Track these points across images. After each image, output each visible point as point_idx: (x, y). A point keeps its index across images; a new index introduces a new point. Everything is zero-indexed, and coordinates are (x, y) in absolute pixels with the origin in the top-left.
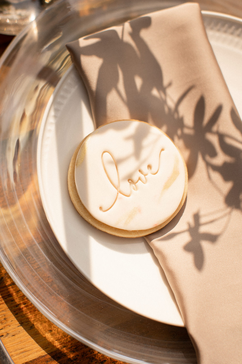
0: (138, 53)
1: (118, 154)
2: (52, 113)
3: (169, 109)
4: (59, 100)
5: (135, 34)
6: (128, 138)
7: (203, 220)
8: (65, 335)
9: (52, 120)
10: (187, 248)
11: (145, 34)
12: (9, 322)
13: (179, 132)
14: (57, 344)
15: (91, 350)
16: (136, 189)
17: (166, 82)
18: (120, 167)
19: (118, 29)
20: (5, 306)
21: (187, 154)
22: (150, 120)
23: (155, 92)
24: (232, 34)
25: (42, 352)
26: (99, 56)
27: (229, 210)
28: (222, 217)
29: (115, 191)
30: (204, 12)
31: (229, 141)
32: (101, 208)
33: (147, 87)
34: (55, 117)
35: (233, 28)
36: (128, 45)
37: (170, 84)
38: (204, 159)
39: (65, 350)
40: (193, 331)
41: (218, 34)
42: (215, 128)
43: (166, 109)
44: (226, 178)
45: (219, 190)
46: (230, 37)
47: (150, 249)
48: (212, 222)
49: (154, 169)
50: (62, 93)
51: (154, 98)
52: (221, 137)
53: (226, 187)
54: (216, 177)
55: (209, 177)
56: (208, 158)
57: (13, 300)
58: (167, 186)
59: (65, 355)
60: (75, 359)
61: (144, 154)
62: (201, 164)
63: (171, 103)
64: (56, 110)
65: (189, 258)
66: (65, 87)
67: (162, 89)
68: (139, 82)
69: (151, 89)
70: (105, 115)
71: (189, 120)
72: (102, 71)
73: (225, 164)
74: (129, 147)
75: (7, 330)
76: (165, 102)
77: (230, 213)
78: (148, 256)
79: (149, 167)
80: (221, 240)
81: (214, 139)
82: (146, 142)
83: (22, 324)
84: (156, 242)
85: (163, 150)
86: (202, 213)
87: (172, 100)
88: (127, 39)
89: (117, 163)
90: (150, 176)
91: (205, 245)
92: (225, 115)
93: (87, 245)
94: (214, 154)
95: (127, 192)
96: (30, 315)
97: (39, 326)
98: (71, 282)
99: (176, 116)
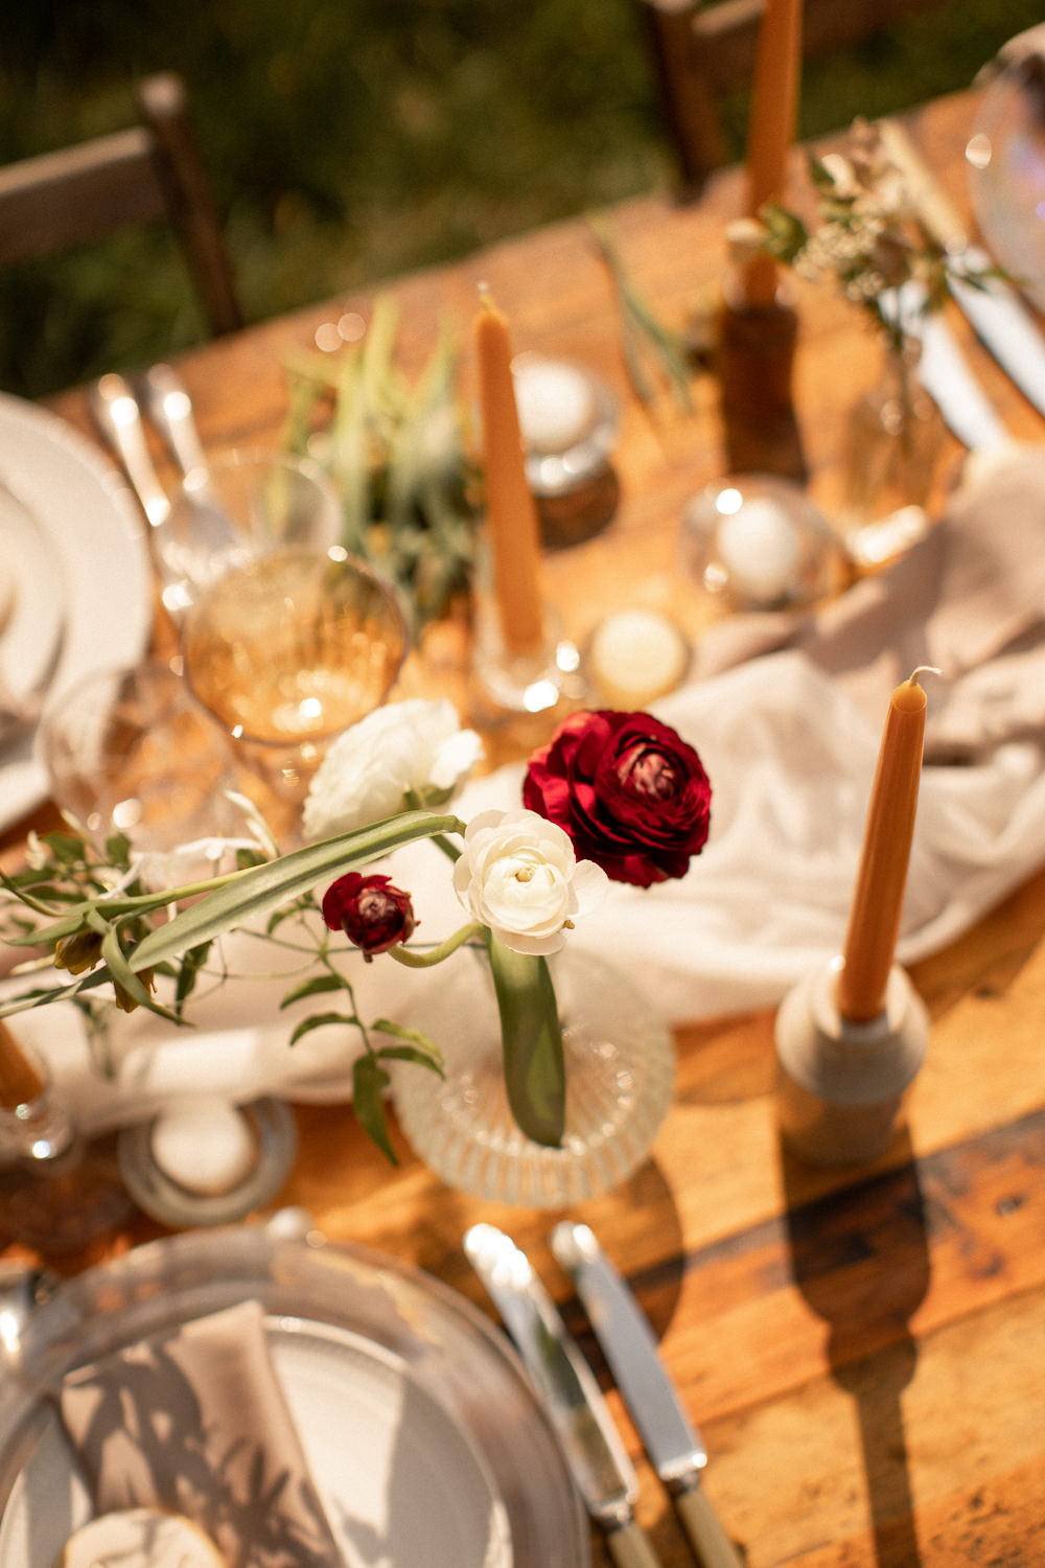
3: (211, 1469)
6: (134, 1527)
23: (190, 1443)
33: (178, 1433)
37: (213, 1429)
42: (275, 1509)
43: (206, 1468)
51: (189, 1451)
52: (283, 1523)
63: (214, 1460)
67: (202, 1437)
68: (162, 1424)
69: (185, 1438)
70: (103, 1498)
71: (241, 1493)
76: (205, 1459)
81: (274, 1526)
87: (216, 1456)
92: (294, 1490)
99: (221, 1483)
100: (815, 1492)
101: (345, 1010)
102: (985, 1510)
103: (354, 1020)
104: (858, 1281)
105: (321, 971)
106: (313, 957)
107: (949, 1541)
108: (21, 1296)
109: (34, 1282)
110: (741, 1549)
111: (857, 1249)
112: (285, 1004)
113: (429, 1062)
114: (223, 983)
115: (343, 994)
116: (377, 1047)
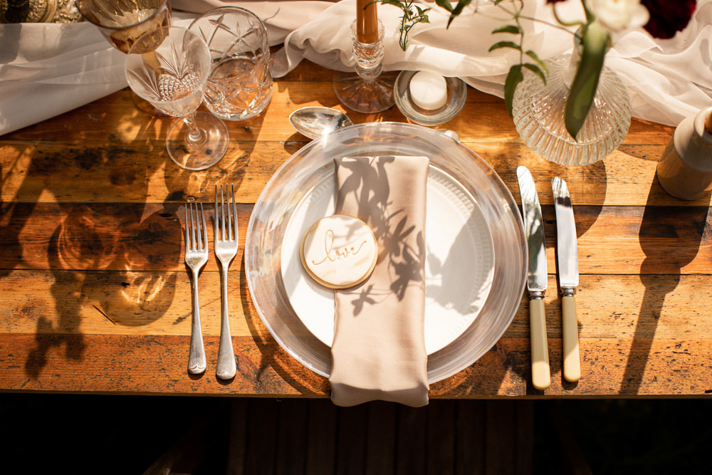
0: (378, 175)
1: (336, 233)
2: (310, 196)
3: (384, 218)
4: (318, 190)
5: (380, 164)
6: (347, 226)
7: (372, 292)
8: (267, 330)
9: (308, 200)
10: (354, 303)
11: (387, 166)
12: (238, 310)
13: (384, 235)
14: (260, 334)
15: (277, 345)
16: (338, 259)
17: (389, 201)
18: (336, 241)
19: (371, 158)
20: (240, 300)
21: (382, 249)
22: (369, 222)
23: (379, 205)
24: (438, 181)
25: (250, 335)
26: (352, 170)
27: (390, 291)
28: (384, 294)
29: (326, 255)
30: (430, 166)
31: (409, 251)
32: (313, 262)
33: (375, 200)
34: (311, 199)
35: (451, 185)
36: (373, 169)
37: (391, 203)
38: (390, 256)
39: (263, 338)
40: (334, 351)
41: (433, 181)
42: (404, 240)
43: (382, 217)
44: (397, 272)
45: (391, 279)
46: (444, 187)
47: (335, 298)
48: (376, 294)
49: (355, 251)
50: (321, 187)
51: (378, 208)
52: (406, 246)
53: (395, 278)
54: (392, 269)
55: (389, 268)
56: (393, 257)
57: (246, 298)
58: (358, 264)
59: (261, 341)
60: (266, 346)
61: (352, 238)
62: (387, 258)
63: (386, 215)
64: (313, 196)
65: (353, 307)
66: (325, 184)
67: (385, 204)
68: (372, 194)
69: (378, 202)
70: (341, 209)
71: (392, 230)
72: (349, 179)
73: (401, 264)
74: (345, 231)
75: (235, 313)
76: (383, 213)
77: (389, 294)
78: (332, 302)
79: (352, 249)
80: (375, 305)
81: (402, 247)
82: (356, 232)
83: (245, 313)
84: (339, 295)
85: (365, 242)
86: (374, 287)
87: (388, 213)
88: (374, 165)
89: (334, 237)
90: (350, 254)
91: (366, 305)
92: (414, 234)
93: (298, 280)
94: (397, 255)
95: (332, 259)
96: (251, 311)
97: (254, 318)
98: (282, 300)
99: (386, 224)
100: (617, 316)
101: (518, 43)
102: (681, 350)
103: (519, 48)
104: (665, 244)
105: (513, 23)
106: (512, 17)
107: (662, 355)
108: (335, 122)
109: (343, 118)
110: (580, 326)
111: (671, 232)
112: (495, 32)
113: (542, 76)
114: (473, 14)
115: (519, 36)
116: (524, 62)
